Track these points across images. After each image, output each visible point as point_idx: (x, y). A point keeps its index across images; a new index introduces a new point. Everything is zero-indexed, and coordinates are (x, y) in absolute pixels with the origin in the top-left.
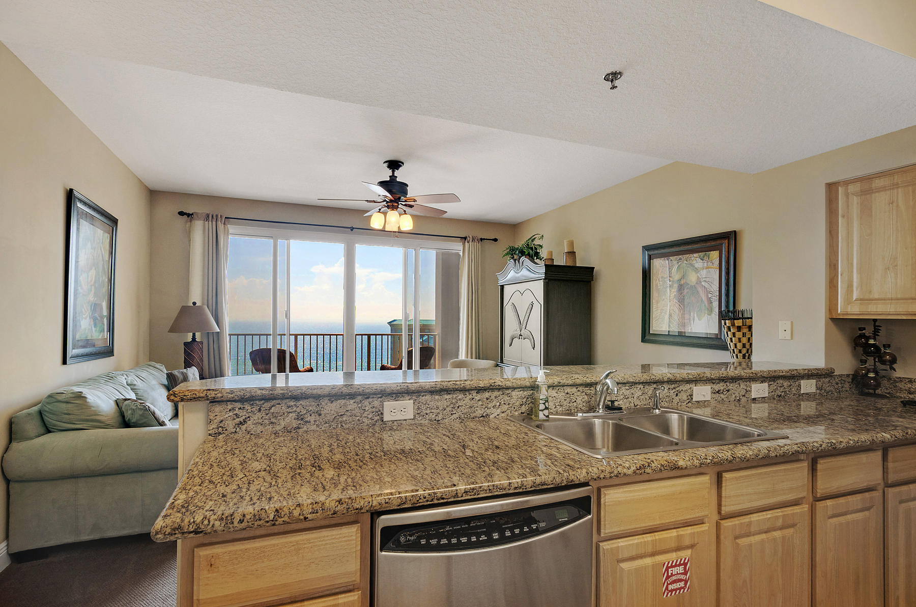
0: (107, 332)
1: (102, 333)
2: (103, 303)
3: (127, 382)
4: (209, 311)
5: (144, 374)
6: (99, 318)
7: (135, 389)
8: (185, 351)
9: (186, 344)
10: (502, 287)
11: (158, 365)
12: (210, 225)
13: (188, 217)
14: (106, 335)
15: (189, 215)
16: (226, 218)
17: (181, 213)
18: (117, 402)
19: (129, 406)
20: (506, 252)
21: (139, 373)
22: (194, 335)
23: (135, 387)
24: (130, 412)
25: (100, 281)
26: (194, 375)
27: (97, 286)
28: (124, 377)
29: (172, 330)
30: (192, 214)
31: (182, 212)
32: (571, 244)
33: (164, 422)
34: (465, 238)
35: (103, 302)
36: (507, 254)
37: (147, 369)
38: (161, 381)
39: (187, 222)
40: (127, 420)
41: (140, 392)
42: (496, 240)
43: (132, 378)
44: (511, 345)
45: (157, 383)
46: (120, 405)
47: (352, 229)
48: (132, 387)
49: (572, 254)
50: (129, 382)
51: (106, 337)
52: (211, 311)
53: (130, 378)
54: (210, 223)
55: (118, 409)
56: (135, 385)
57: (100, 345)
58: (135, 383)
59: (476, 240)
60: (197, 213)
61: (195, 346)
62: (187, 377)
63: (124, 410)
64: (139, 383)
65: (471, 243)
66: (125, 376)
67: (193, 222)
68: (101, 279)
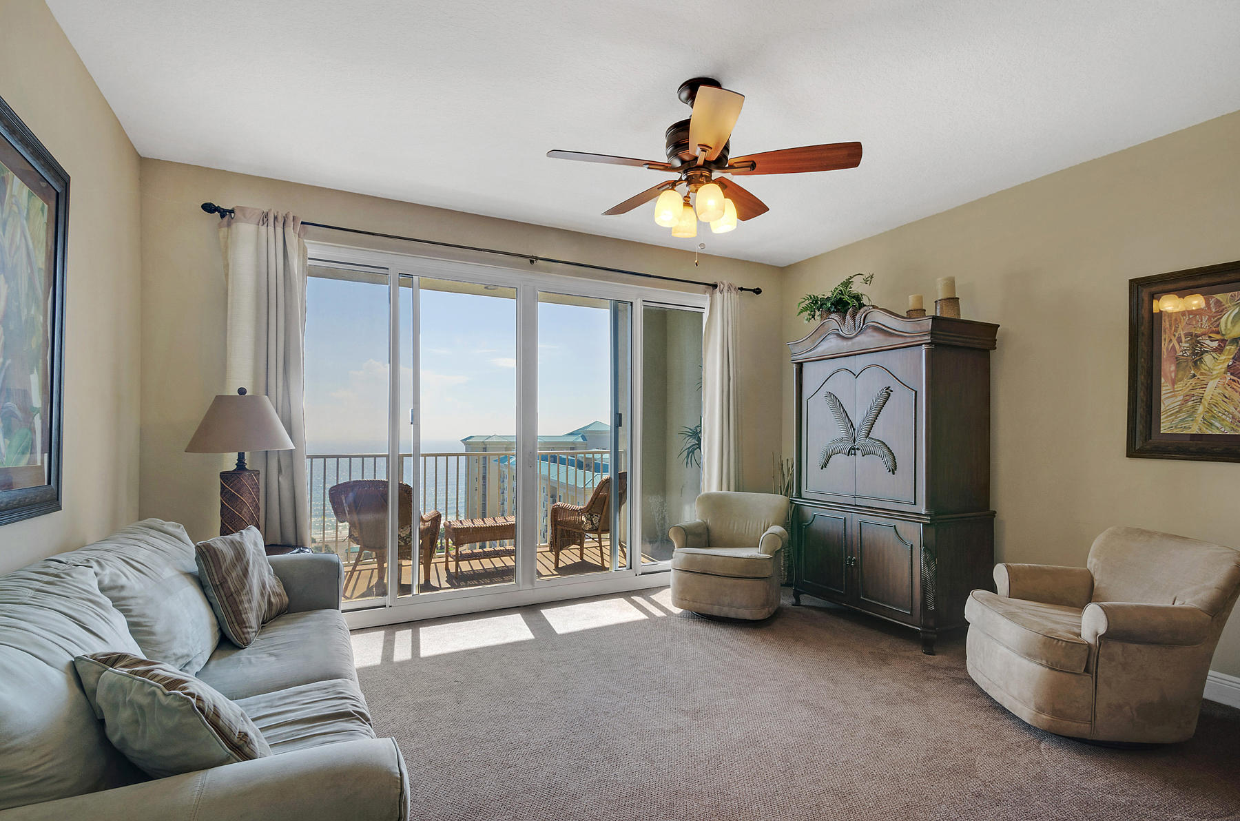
0: (43, 453)
1: (28, 456)
2: (32, 377)
3: (100, 583)
4: (272, 406)
5: (142, 554)
6: (18, 413)
7: (124, 598)
8: (224, 491)
9: (224, 476)
10: (800, 366)
11: (170, 526)
12: (271, 233)
13: (222, 216)
14: (41, 459)
15: (223, 213)
16: (302, 223)
17: (209, 208)
18: (75, 671)
19: (124, 690)
20: (803, 305)
21: (130, 552)
22: (241, 457)
23: (124, 594)
24: (125, 714)
25: (24, 318)
26: (255, 544)
27: (12, 327)
28: (91, 571)
29: (194, 447)
30: (232, 211)
31: (210, 204)
32: (951, 284)
33: (246, 735)
34: (715, 286)
35: (32, 372)
36: (805, 309)
37: (147, 538)
38: (184, 567)
39: (220, 226)
40: (115, 739)
41: (138, 604)
42: (758, 291)
43: (114, 570)
44: (824, 466)
45: (176, 573)
46: (89, 680)
47: (532, 260)
48: (115, 593)
49: (953, 301)
50: (107, 581)
51: (39, 464)
52: (275, 405)
53: (108, 570)
54: (271, 228)
55: (82, 697)
56: (122, 588)
57: (25, 483)
58: (123, 581)
59: (732, 289)
60: (242, 209)
61: (245, 479)
62: (244, 552)
63: (104, 706)
64: (132, 582)
65: (725, 294)
66: (94, 565)
67: (234, 226)
68: (24, 313)
